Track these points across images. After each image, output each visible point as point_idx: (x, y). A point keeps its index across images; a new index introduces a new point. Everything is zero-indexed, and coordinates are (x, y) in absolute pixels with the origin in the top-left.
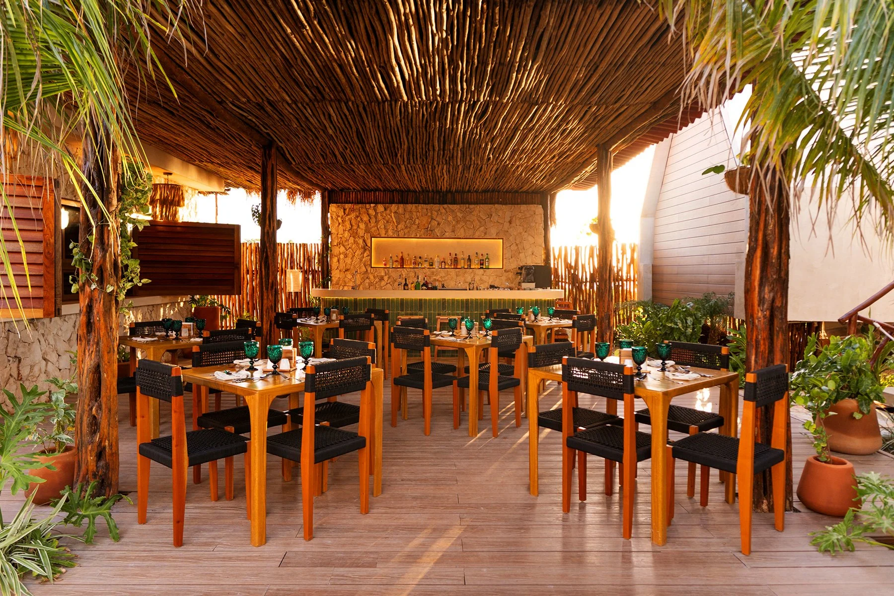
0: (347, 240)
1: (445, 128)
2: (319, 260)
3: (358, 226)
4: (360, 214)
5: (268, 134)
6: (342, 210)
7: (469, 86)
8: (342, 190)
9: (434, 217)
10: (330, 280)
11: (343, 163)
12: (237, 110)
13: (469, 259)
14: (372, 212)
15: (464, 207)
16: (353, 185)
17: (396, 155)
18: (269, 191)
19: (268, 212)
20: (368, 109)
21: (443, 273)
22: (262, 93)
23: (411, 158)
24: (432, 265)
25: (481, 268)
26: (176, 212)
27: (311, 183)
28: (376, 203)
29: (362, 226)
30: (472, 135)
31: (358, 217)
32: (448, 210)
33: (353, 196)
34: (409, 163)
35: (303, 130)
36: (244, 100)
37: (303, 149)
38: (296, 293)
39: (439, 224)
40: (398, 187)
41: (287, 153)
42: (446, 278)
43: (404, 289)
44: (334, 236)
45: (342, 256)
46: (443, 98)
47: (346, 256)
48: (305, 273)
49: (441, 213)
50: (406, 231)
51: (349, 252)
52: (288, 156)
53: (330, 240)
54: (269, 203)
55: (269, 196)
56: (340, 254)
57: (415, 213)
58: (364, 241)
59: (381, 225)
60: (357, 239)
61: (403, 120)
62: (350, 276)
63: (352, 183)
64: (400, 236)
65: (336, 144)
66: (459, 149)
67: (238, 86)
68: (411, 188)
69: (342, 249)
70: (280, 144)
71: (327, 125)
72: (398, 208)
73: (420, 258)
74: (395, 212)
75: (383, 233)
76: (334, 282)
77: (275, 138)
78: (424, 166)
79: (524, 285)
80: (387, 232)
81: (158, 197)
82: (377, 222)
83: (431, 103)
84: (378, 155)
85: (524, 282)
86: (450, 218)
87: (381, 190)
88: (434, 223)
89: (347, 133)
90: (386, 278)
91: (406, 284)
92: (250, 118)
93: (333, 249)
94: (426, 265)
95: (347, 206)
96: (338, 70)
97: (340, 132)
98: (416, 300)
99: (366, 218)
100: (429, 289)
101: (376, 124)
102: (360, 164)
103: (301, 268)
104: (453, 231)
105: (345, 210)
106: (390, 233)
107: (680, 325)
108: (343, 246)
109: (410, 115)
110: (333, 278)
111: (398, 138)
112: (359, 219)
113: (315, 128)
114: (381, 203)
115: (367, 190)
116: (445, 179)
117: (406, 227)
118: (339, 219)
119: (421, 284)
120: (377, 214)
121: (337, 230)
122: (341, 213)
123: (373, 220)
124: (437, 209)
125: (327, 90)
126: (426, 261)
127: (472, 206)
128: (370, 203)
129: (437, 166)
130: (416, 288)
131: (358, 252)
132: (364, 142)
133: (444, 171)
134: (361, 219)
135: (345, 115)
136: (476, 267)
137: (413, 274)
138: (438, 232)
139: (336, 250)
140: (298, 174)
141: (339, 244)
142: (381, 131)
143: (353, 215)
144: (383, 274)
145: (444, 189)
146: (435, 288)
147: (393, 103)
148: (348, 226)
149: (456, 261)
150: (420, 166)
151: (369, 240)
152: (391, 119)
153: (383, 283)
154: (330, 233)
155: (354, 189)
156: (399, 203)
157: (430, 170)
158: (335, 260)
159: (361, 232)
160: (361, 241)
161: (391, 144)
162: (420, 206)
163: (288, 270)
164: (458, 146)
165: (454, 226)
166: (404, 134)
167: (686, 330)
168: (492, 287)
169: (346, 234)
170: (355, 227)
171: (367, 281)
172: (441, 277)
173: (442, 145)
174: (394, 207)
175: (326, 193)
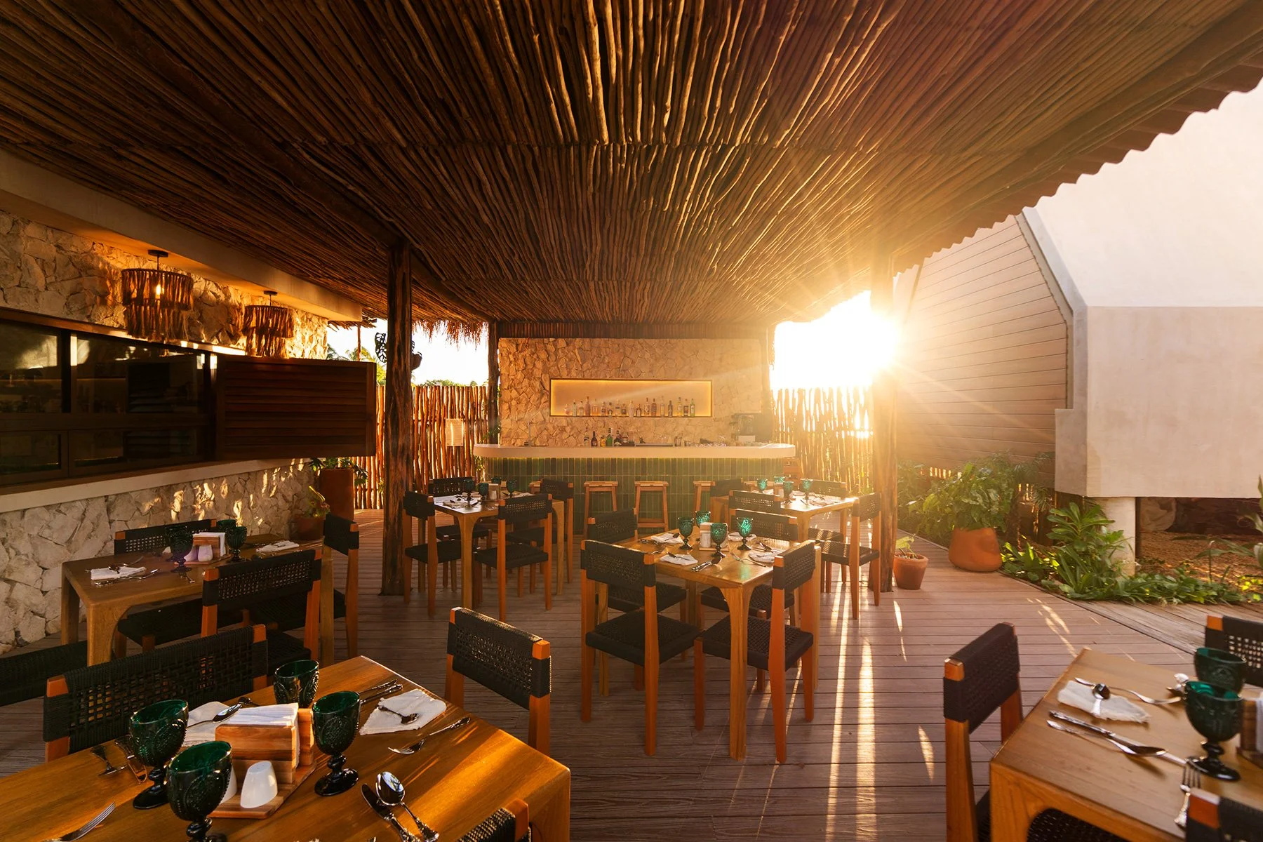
0: (520, 383)
1: (662, 210)
2: (486, 407)
3: (534, 365)
4: (536, 350)
5: (391, 223)
6: (514, 346)
7: (725, 104)
8: (515, 321)
9: (628, 354)
10: (499, 431)
11: (510, 278)
12: (323, 168)
13: (671, 406)
14: (551, 348)
15: (663, 342)
16: (527, 313)
17: (584, 265)
18: (399, 313)
19: (397, 343)
20: (541, 169)
21: (638, 423)
22: (346, 118)
23: (604, 269)
24: (625, 413)
25: (685, 416)
26: (281, 346)
27: (473, 310)
28: (556, 337)
29: (539, 365)
30: (699, 226)
31: (533, 354)
32: (644, 345)
33: (527, 328)
34: (600, 279)
35: (443, 218)
36: (321, 139)
37: (451, 254)
38: (458, 448)
39: (633, 362)
40: (583, 316)
41: (430, 261)
42: (642, 429)
43: (592, 445)
44: (504, 378)
45: (514, 402)
46: (671, 137)
47: (519, 402)
48: (469, 422)
49: (636, 349)
50: (594, 371)
51: (523, 397)
52: (432, 265)
53: (499, 383)
54: (398, 330)
55: (399, 320)
56: (512, 399)
57: (604, 350)
58: (541, 383)
59: (562, 364)
60: (532, 381)
61: (597, 194)
62: (524, 428)
63: (525, 312)
64: (586, 377)
65: (497, 245)
66: (674, 254)
67: (297, 100)
68: (600, 316)
69: (514, 393)
70: (417, 246)
71: (479, 207)
72: (583, 343)
73: (610, 404)
74: (580, 348)
75: (564, 373)
76: (504, 435)
77: (407, 235)
78: (620, 283)
79: (742, 439)
80: (569, 372)
81: (253, 324)
82: (557, 360)
83: (649, 151)
84: (558, 264)
85: (742, 434)
86: (647, 355)
87: (562, 322)
88: (628, 362)
89: (511, 220)
90: (568, 429)
91: (594, 439)
92: (351, 188)
93: (503, 392)
94: (618, 413)
95: (520, 341)
96: (476, 44)
97: (502, 222)
98: (607, 460)
99: (543, 355)
100: (623, 445)
101: (556, 206)
102: (534, 280)
103: (464, 417)
104: (651, 371)
105: (517, 345)
106: (574, 374)
107: (981, 501)
108: (516, 389)
109: (610, 183)
110: (503, 429)
111: (587, 232)
112: (535, 356)
113: (462, 212)
114: (562, 337)
115: (545, 322)
116: (645, 305)
117: (593, 367)
118: (511, 356)
119: (614, 438)
120: (557, 350)
121: (509, 371)
122: (513, 349)
123: (553, 358)
124: (631, 344)
125: (464, 110)
126: (617, 408)
127: (673, 341)
128: (548, 337)
129: (637, 284)
130: (608, 444)
131: (534, 397)
132: (538, 242)
133: (646, 291)
134: (538, 357)
135: (504, 179)
136: (679, 414)
137: (602, 424)
138: (631, 372)
139: (506, 395)
140: (451, 296)
141: (510, 387)
142: (563, 217)
143: (527, 352)
144: (565, 424)
145: (640, 319)
146: (631, 444)
147: (584, 149)
148: (522, 366)
149: (654, 407)
150: (615, 283)
151: (548, 382)
152: (579, 191)
153: (565, 435)
154: (499, 374)
155: (530, 320)
156: (585, 337)
157: (628, 290)
158: (506, 406)
159: (537, 373)
160: (537, 384)
161: (578, 245)
162: (610, 341)
163: (448, 419)
164: (673, 249)
165: (652, 365)
166: (598, 225)
167: (990, 508)
168: (704, 442)
169: (519, 375)
170: (530, 367)
171: (545, 432)
172: (637, 428)
173: (650, 247)
174: (578, 342)
175: (495, 325)
